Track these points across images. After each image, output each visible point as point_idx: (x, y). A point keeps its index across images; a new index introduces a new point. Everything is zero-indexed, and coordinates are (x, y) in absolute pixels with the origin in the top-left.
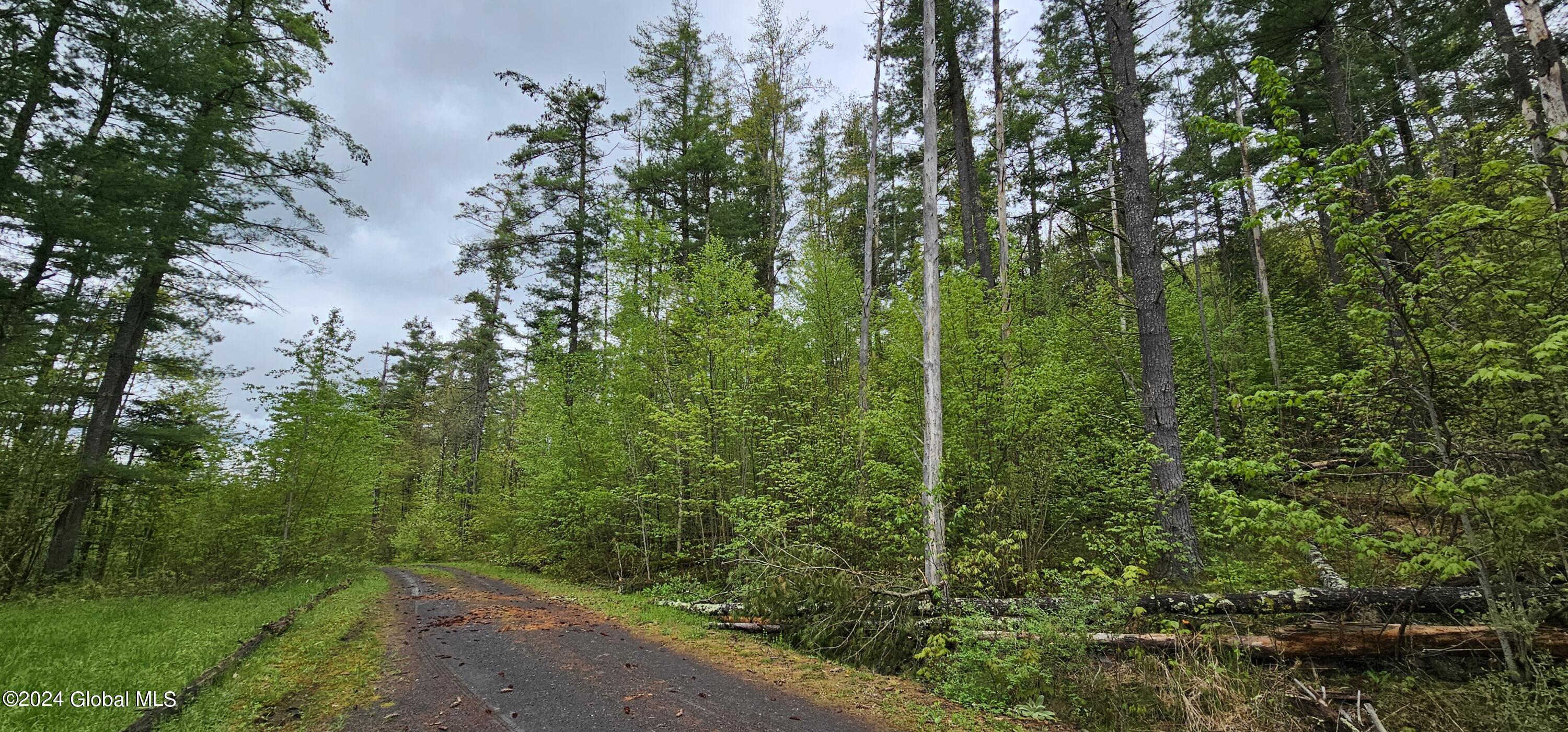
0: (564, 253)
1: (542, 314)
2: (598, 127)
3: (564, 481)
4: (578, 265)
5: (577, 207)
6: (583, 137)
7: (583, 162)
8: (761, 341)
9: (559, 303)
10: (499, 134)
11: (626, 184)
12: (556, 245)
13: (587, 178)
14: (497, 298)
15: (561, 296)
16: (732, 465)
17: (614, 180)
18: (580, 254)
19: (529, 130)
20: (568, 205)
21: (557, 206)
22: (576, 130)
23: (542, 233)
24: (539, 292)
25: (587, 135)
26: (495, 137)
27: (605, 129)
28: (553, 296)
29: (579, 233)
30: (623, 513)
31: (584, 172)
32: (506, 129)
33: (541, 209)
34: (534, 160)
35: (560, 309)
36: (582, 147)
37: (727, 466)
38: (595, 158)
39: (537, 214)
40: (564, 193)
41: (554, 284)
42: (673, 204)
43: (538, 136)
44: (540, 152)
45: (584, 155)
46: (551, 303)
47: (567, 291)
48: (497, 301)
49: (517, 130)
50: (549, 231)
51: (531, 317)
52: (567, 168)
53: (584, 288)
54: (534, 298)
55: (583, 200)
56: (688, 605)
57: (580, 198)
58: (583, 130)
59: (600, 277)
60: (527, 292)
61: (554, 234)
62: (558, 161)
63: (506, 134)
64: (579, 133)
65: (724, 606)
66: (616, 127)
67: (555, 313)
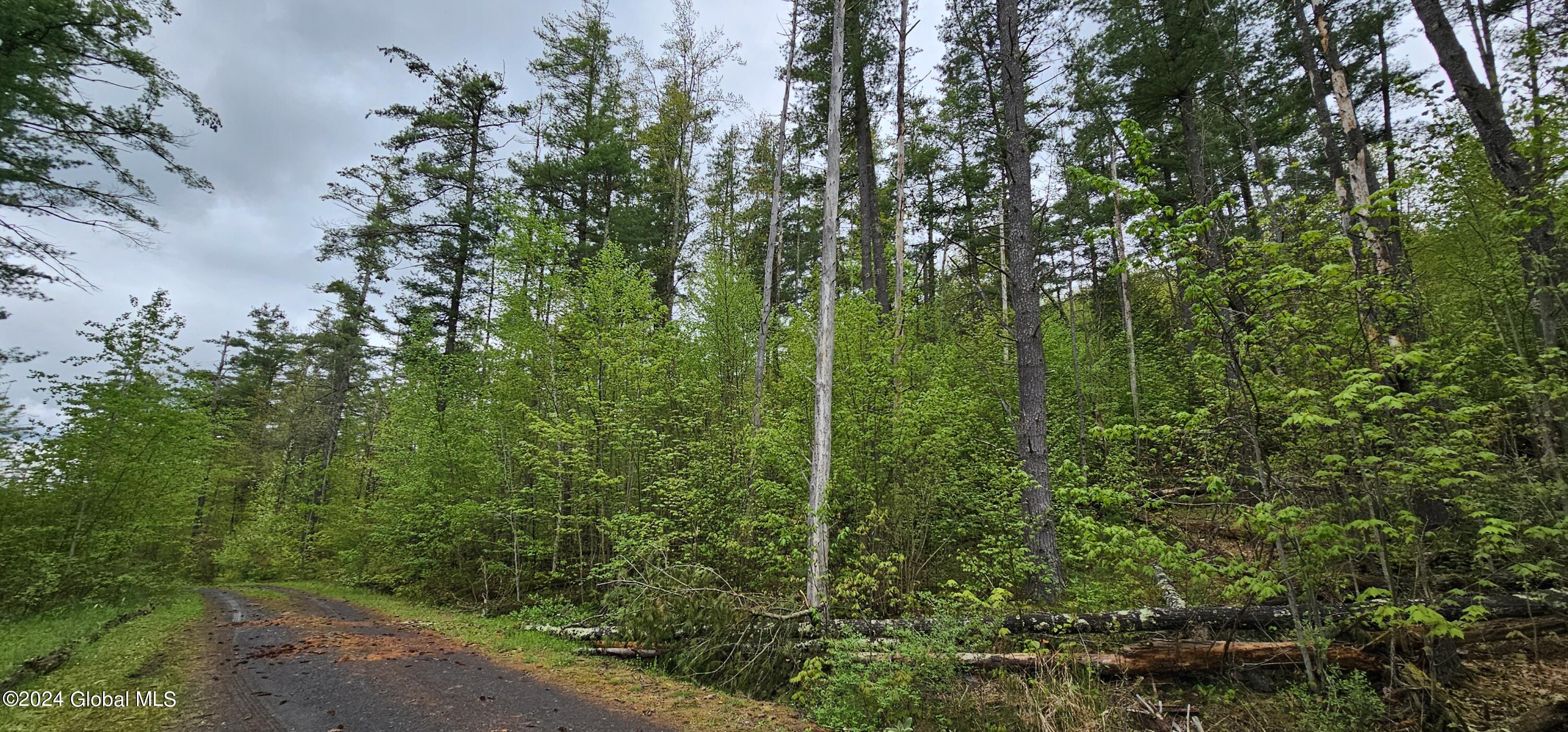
0: (446, 246)
1: (415, 310)
2: (493, 116)
3: (427, 493)
4: (462, 260)
5: (464, 198)
6: (476, 125)
7: (474, 152)
8: (655, 354)
9: (437, 299)
10: (379, 113)
11: (520, 179)
12: (437, 237)
13: (477, 169)
14: (366, 289)
15: (439, 292)
16: (616, 480)
17: (508, 174)
18: (464, 249)
19: (414, 112)
20: (454, 195)
21: (442, 196)
22: (468, 117)
23: (421, 223)
24: (414, 286)
25: (481, 124)
26: (374, 116)
27: (501, 120)
28: (430, 291)
29: (464, 227)
30: (495, 529)
31: (474, 162)
32: (388, 108)
33: (423, 197)
34: (417, 145)
35: (438, 306)
36: (474, 136)
37: (611, 481)
38: (488, 149)
39: (418, 202)
40: (452, 182)
41: (433, 278)
42: (571, 204)
43: (424, 119)
44: (425, 137)
45: (475, 145)
46: (428, 299)
47: (446, 287)
48: (364, 293)
49: (400, 111)
50: (430, 222)
51: (404, 313)
52: (456, 157)
53: (466, 286)
54: (408, 293)
55: (471, 192)
56: (558, 630)
57: (468, 189)
58: (476, 119)
59: (485, 275)
60: (401, 286)
61: (436, 225)
62: (446, 148)
63: (387, 113)
64: (471, 121)
65: (597, 630)
66: (513, 119)
67: (431, 310)
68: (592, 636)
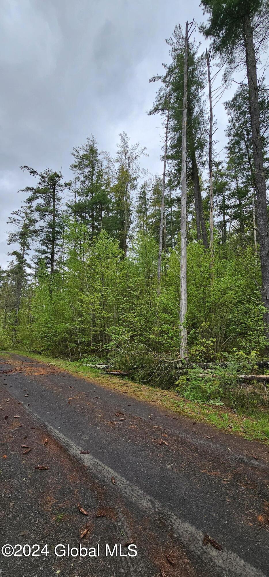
0: (48, 236)
1: (40, 259)
2: (59, 187)
3: (49, 321)
4: (53, 241)
5: (52, 219)
6: (54, 192)
7: (54, 202)
8: (121, 269)
9: (46, 255)
10: (22, 191)
11: (70, 209)
12: (45, 233)
13: (56, 208)
14: (24, 253)
15: (47, 253)
16: (110, 315)
17: (65, 208)
18: (54, 237)
19: (33, 189)
20: (49, 218)
21: (45, 218)
22: (51, 189)
23: (39, 229)
24: (39, 251)
25: (56, 191)
26: (20, 192)
27: (62, 189)
28: (44, 252)
29: (53, 229)
30: (71, 333)
31: (54, 205)
32: (24, 189)
33: (39, 219)
34: (35, 201)
35: (47, 258)
36: (54, 195)
37: (108, 315)
38: (59, 200)
39: (37, 221)
40: (47, 213)
41: (44, 248)
42: (89, 218)
43: (37, 191)
44: (38, 198)
45: (54, 199)
46: (43, 255)
47: (49, 251)
48: (23, 255)
49: (29, 189)
50: (42, 228)
51: (36, 261)
52: (48, 204)
53: (55, 250)
54: (37, 254)
55: (54, 216)
56: (94, 366)
58: (54, 189)
59: (61, 245)
60: (34, 251)
61: (44, 229)
62: (45, 201)
63: (24, 190)
64: (52, 190)
65: (107, 366)
66: (66, 188)
67: (45, 259)
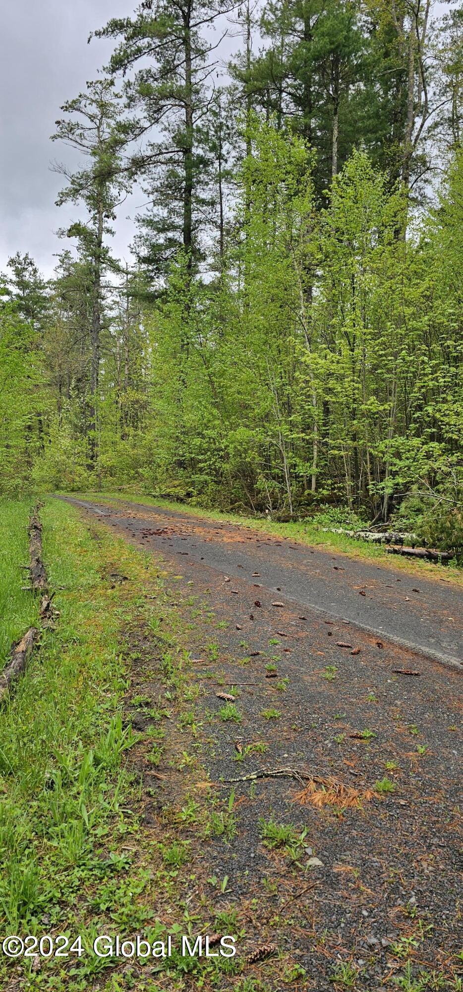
0: (172, 174)
1: (154, 247)
2: (203, 10)
4: (189, 189)
5: (184, 118)
6: (187, 27)
7: (188, 60)
9: (170, 235)
10: (98, 34)
11: (240, 85)
12: (164, 167)
13: (193, 81)
14: (101, 229)
15: (173, 227)
18: (189, 178)
19: (129, 24)
20: (174, 115)
21: (163, 119)
22: (177, 18)
23: (149, 153)
24: (149, 223)
25: (192, 23)
26: (95, 39)
27: (211, 13)
28: (163, 227)
29: (187, 151)
31: (189, 73)
32: (105, 26)
33: (146, 124)
34: (135, 63)
35: (171, 242)
36: (186, 41)
38: (201, 53)
39: (143, 130)
40: (171, 102)
41: (163, 212)
42: (292, 105)
43: (138, 30)
44: (139, 52)
45: (188, 50)
46: (162, 235)
47: (179, 221)
48: (100, 234)
49: (117, 26)
50: (156, 151)
51: (144, 252)
52: (168, 70)
53: (195, 216)
54: (145, 231)
55: (190, 109)
57: (186, 106)
58: (187, 17)
59: (212, 203)
60: (137, 224)
61: (162, 153)
62: (159, 61)
63: (105, 32)
64: (181, 22)
65: (387, 535)
66: (224, 9)
67: (167, 247)
68: (383, 540)
